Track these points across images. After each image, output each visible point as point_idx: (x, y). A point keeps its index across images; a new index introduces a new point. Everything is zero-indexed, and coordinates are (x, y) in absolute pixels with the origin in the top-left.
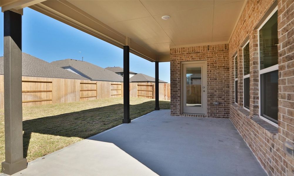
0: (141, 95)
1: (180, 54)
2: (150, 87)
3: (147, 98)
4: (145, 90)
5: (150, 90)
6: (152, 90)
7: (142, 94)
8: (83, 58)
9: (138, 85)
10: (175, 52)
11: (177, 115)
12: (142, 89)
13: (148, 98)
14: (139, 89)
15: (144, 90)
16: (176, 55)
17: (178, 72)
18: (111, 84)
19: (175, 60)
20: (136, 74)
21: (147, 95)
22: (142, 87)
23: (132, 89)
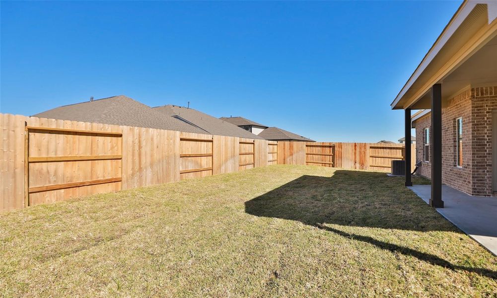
0: (312, 161)
1: (492, 97)
2: (327, 149)
3: (322, 165)
4: (319, 153)
5: (328, 154)
6: (331, 154)
7: (313, 159)
8: (189, 103)
9: (307, 146)
10: (482, 94)
11: (485, 195)
12: (314, 152)
13: (325, 166)
14: (309, 152)
15: (317, 153)
16: (483, 98)
17: (488, 126)
18: (269, 144)
19: (482, 106)
20: (267, 128)
21: (322, 161)
22: (314, 148)
23: (297, 152)
